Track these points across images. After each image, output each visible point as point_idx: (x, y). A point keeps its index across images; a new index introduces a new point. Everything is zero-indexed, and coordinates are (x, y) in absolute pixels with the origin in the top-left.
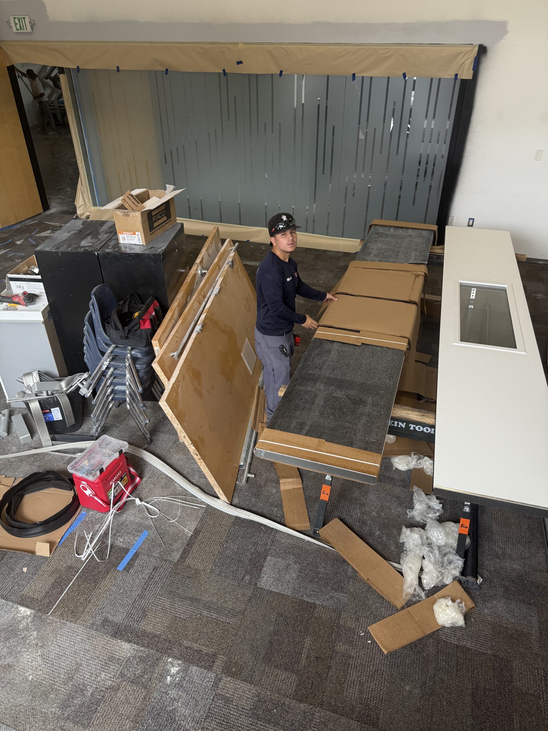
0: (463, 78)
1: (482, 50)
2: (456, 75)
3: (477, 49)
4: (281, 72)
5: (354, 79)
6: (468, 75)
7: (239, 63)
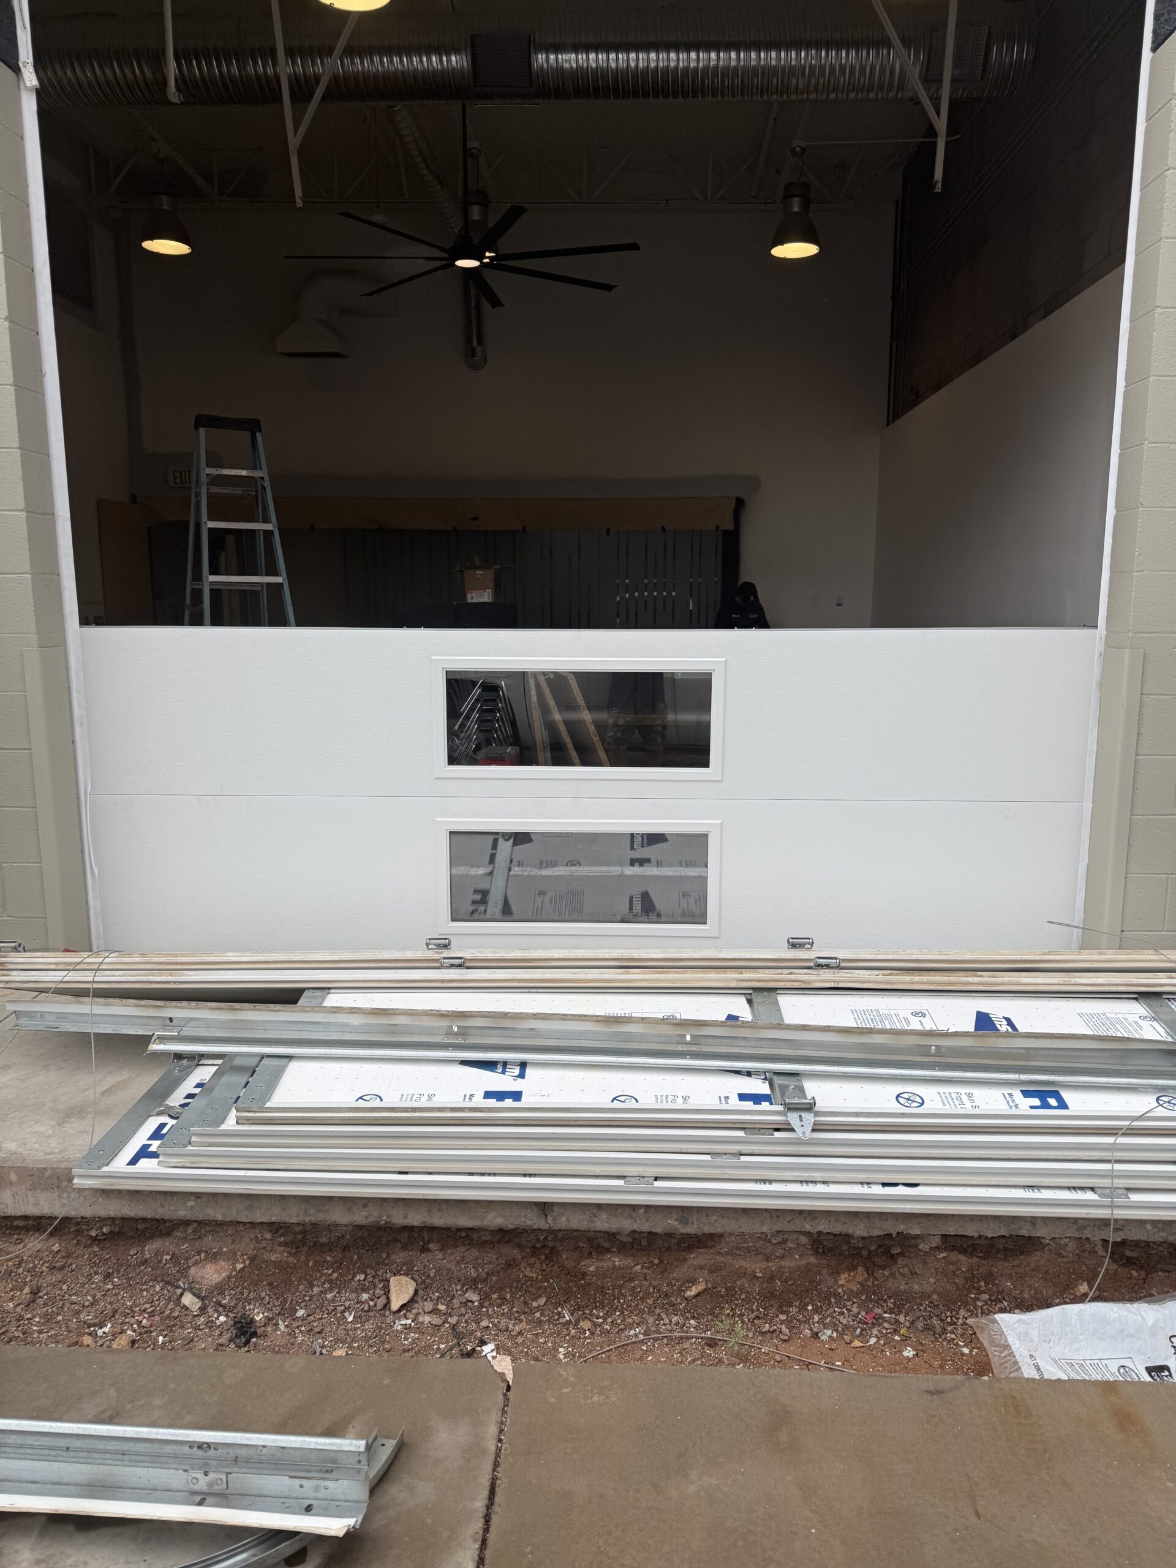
0: (725, 528)
1: (740, 503)
2: (717, 527)
3: (734, 502)
4: (524, 528)
5: (608, 533)
6: (729, 526)
7: (476, 518)
